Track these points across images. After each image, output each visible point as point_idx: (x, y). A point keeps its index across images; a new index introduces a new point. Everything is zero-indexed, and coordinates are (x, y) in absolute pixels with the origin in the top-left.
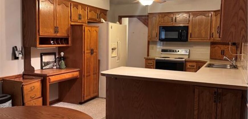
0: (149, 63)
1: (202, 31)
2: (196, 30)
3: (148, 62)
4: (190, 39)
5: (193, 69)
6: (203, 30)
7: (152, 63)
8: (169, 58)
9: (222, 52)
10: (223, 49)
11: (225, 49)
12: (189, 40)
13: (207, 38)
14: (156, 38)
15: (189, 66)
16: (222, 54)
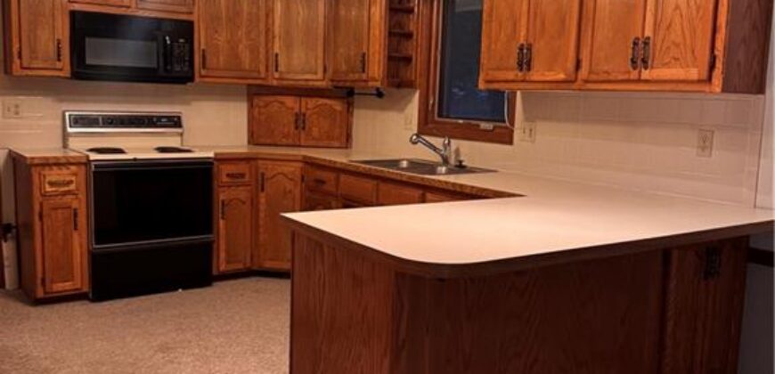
0: (52, 184)
1: (241, 46)
2: (222, 38)
3: (48, 179)
4: (203, 72)
5: (238, 186)
6: (244, 41)
7: (70, 182)
8: (120, 151)
9: (296, 121)
10: (300, 110)
11: (307, 109)
12: (197, 79)
13: (259, 72)
14: (59, 65)
15: (228, 175)
16: (297, 128)
